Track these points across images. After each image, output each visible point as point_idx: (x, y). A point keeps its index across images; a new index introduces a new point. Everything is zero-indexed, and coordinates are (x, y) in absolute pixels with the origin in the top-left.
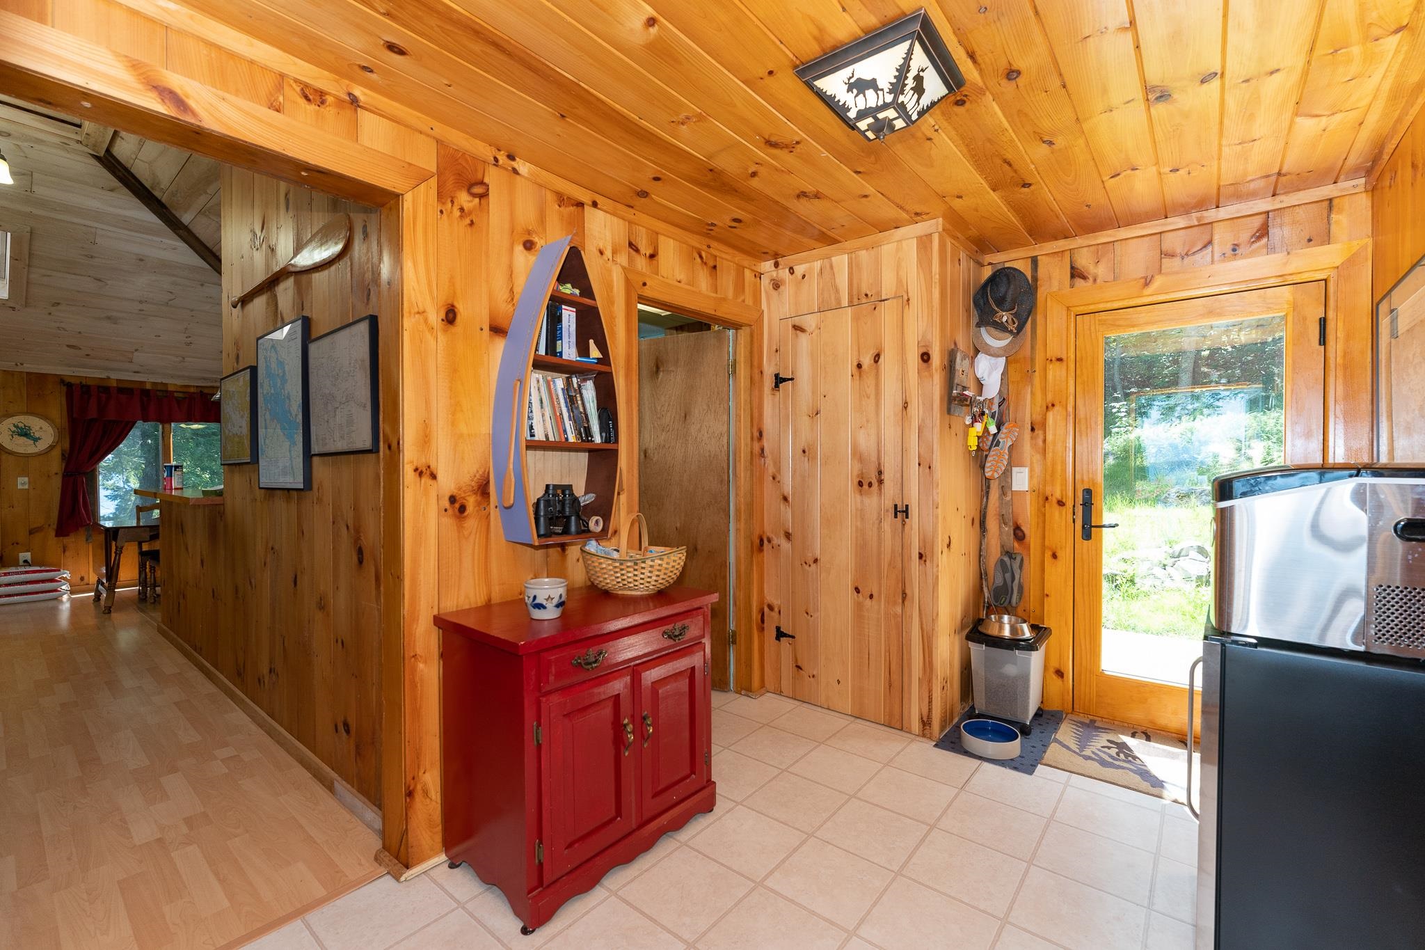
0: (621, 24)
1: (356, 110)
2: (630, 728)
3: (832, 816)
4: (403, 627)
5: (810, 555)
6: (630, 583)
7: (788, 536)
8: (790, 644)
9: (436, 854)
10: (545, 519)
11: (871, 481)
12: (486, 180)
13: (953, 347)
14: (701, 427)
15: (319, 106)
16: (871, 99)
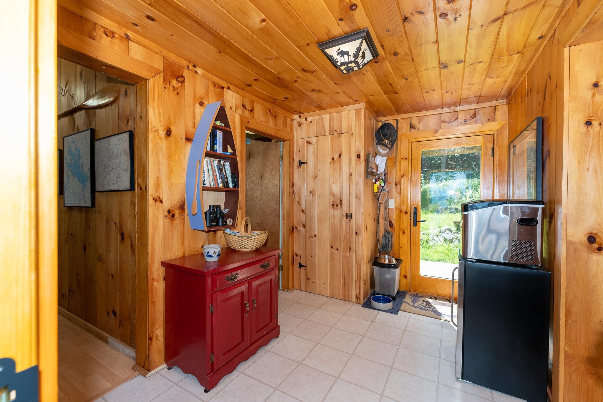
0: (251, 20)
1: (128, 42)
2: (248, 305)
3: (325, 336)
4: (148, 267)
5: (313, 233)
6: (245, 246)
7: (304, 226)
8: (304, 269)
9: (162, 364)
10: (209, 220)
11: (337, 204)
12: (184, 75)
13: (368, 152)
14: (268, 181)
15: (112, 38)
16: (346, 59)
